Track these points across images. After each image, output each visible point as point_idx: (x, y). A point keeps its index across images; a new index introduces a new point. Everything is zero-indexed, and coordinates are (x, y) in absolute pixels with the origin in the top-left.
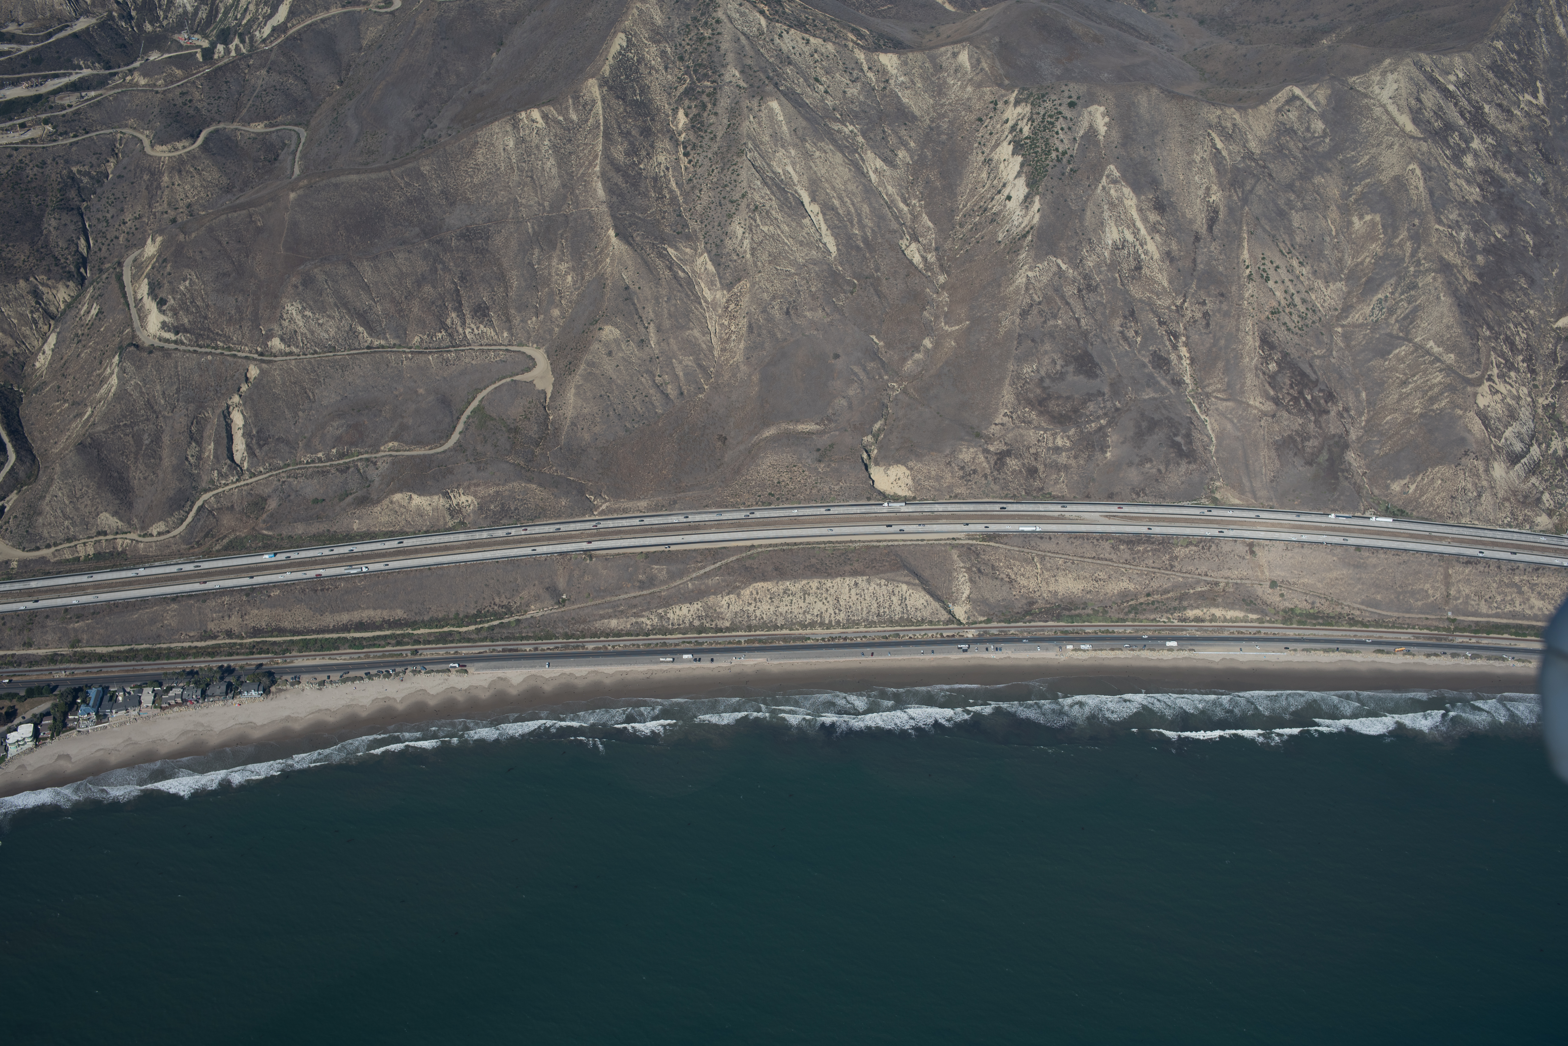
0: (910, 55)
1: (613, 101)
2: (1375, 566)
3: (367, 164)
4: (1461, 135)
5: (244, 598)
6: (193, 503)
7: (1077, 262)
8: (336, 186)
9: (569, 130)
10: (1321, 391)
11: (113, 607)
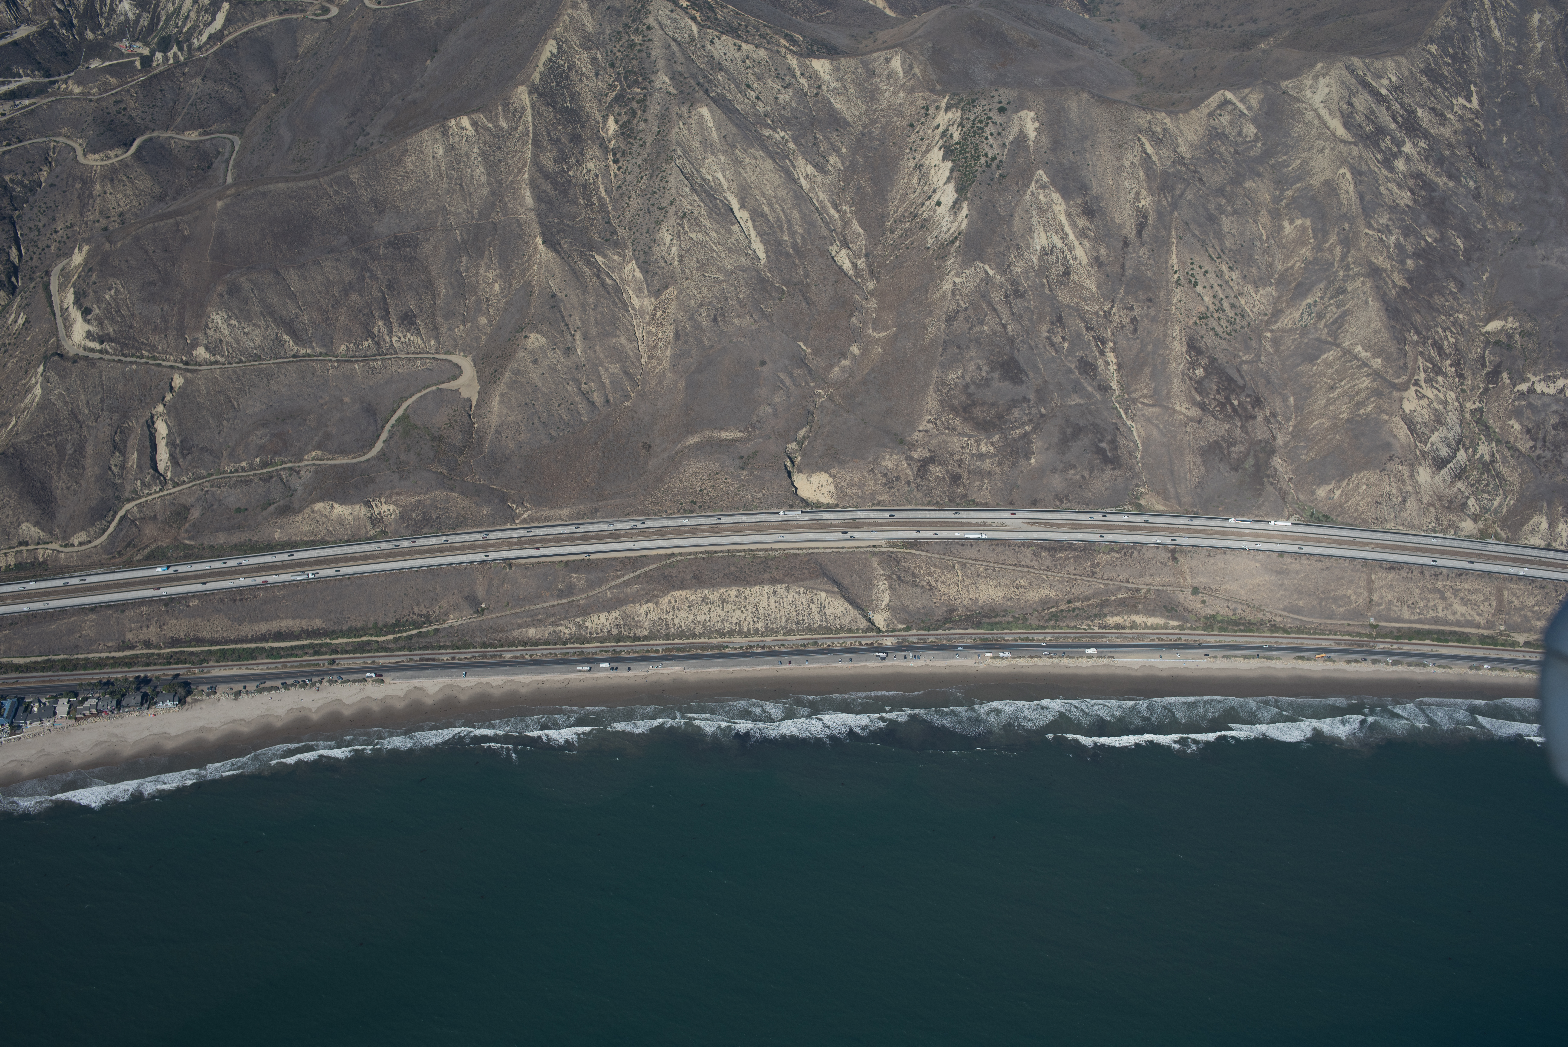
0: (843, 61)
1: (543, 108)
2: (1297, 572)
3: (299, 172)
4: (1393, 139)
5: (163, 608)
6: (116, 513)
7: (1004, 268)
8: (264, 194)
9: (499, 137)
10: (1248, 396)
11: (30, 617)
